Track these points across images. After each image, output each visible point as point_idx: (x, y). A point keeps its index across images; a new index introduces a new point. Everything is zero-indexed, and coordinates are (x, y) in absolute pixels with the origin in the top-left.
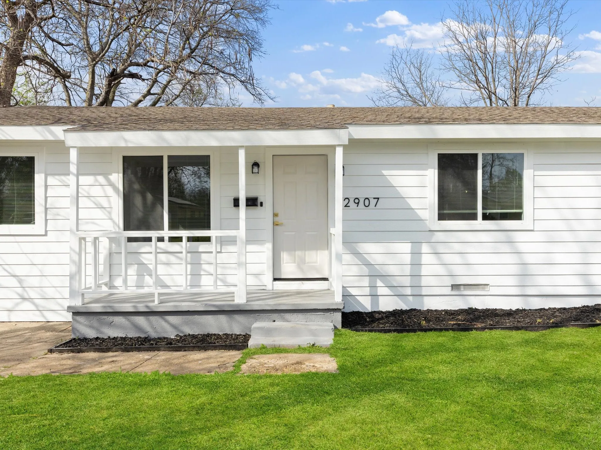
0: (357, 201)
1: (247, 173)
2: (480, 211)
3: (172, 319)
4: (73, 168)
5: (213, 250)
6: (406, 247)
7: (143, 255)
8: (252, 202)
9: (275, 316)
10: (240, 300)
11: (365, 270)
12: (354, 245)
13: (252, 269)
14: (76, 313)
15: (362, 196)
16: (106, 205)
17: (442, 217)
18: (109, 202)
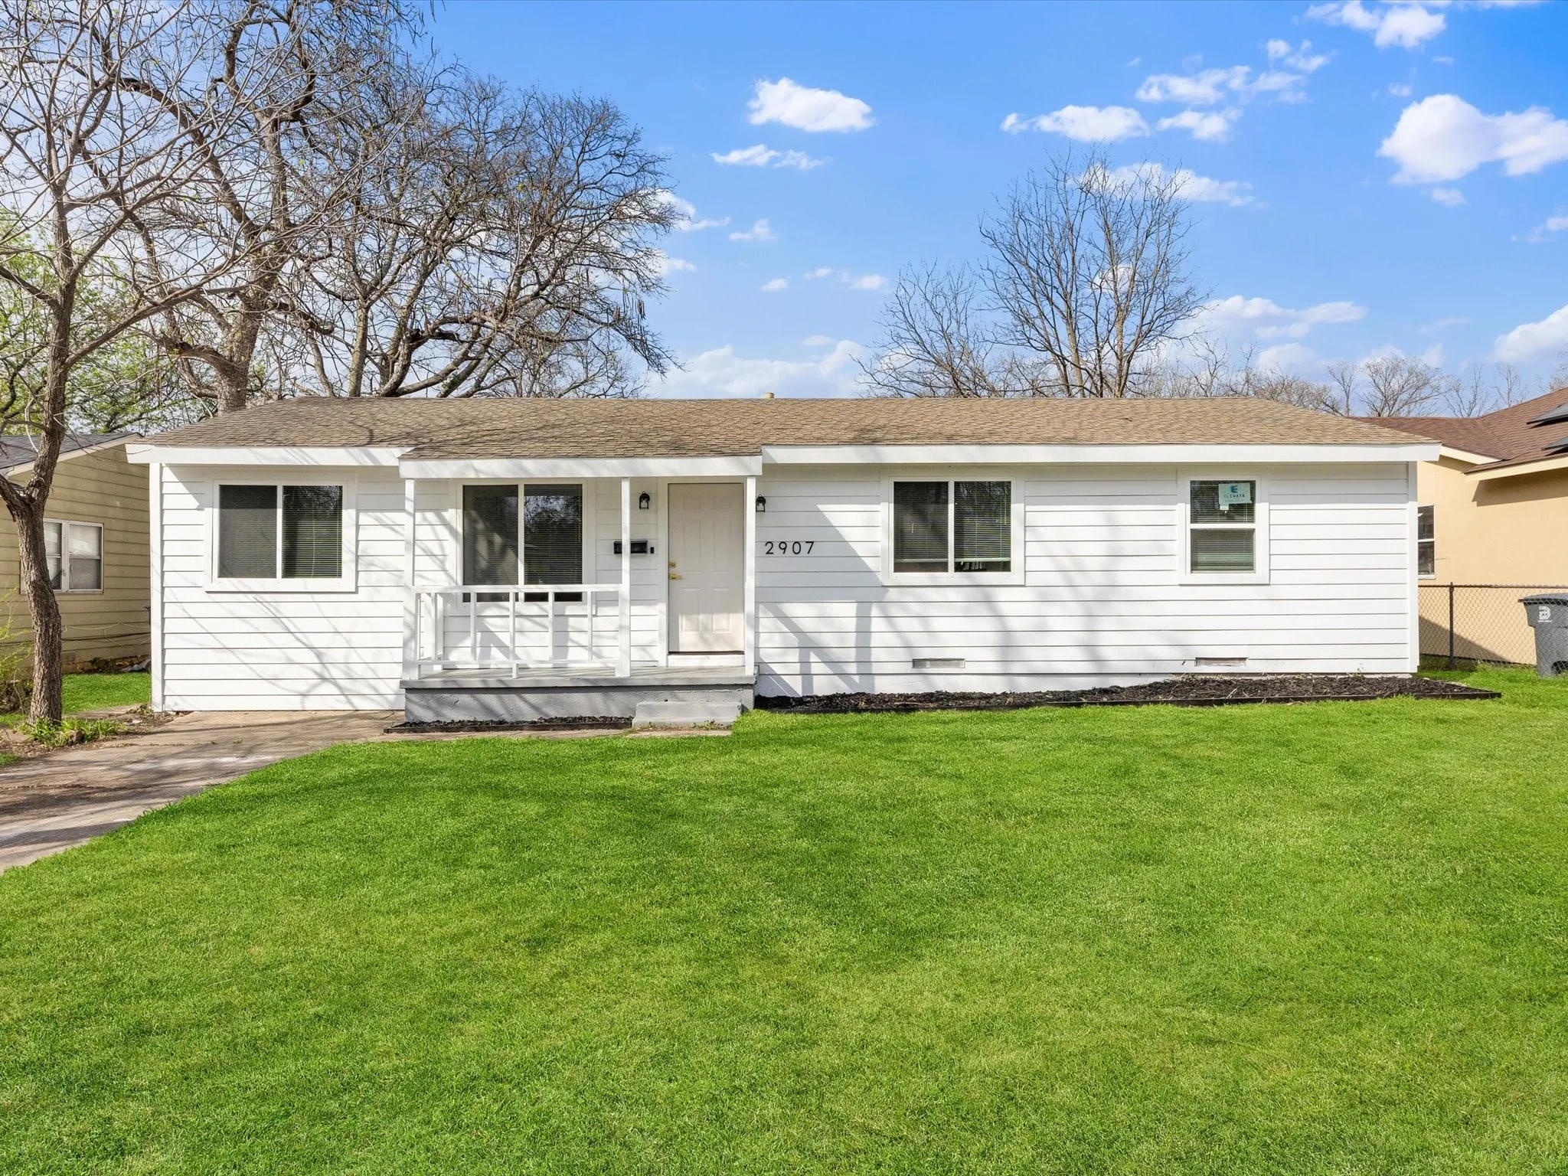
0: (783, 546)
1: (631, 509)
2: (951, 560)
3: (531, 697)
4: (409, 506)
5: (588, 612)
6: (850, 609)
7: (488, 619)
8: (640, 547)
9: (666, 694)
10: (622, 673)
11: (793, 639)
12: (779, 605)
13: (638, 638)
14: (410, 689)
15: (790, 539)
16: (437, 551)
17: (899, 567)
18: (442, 548)
